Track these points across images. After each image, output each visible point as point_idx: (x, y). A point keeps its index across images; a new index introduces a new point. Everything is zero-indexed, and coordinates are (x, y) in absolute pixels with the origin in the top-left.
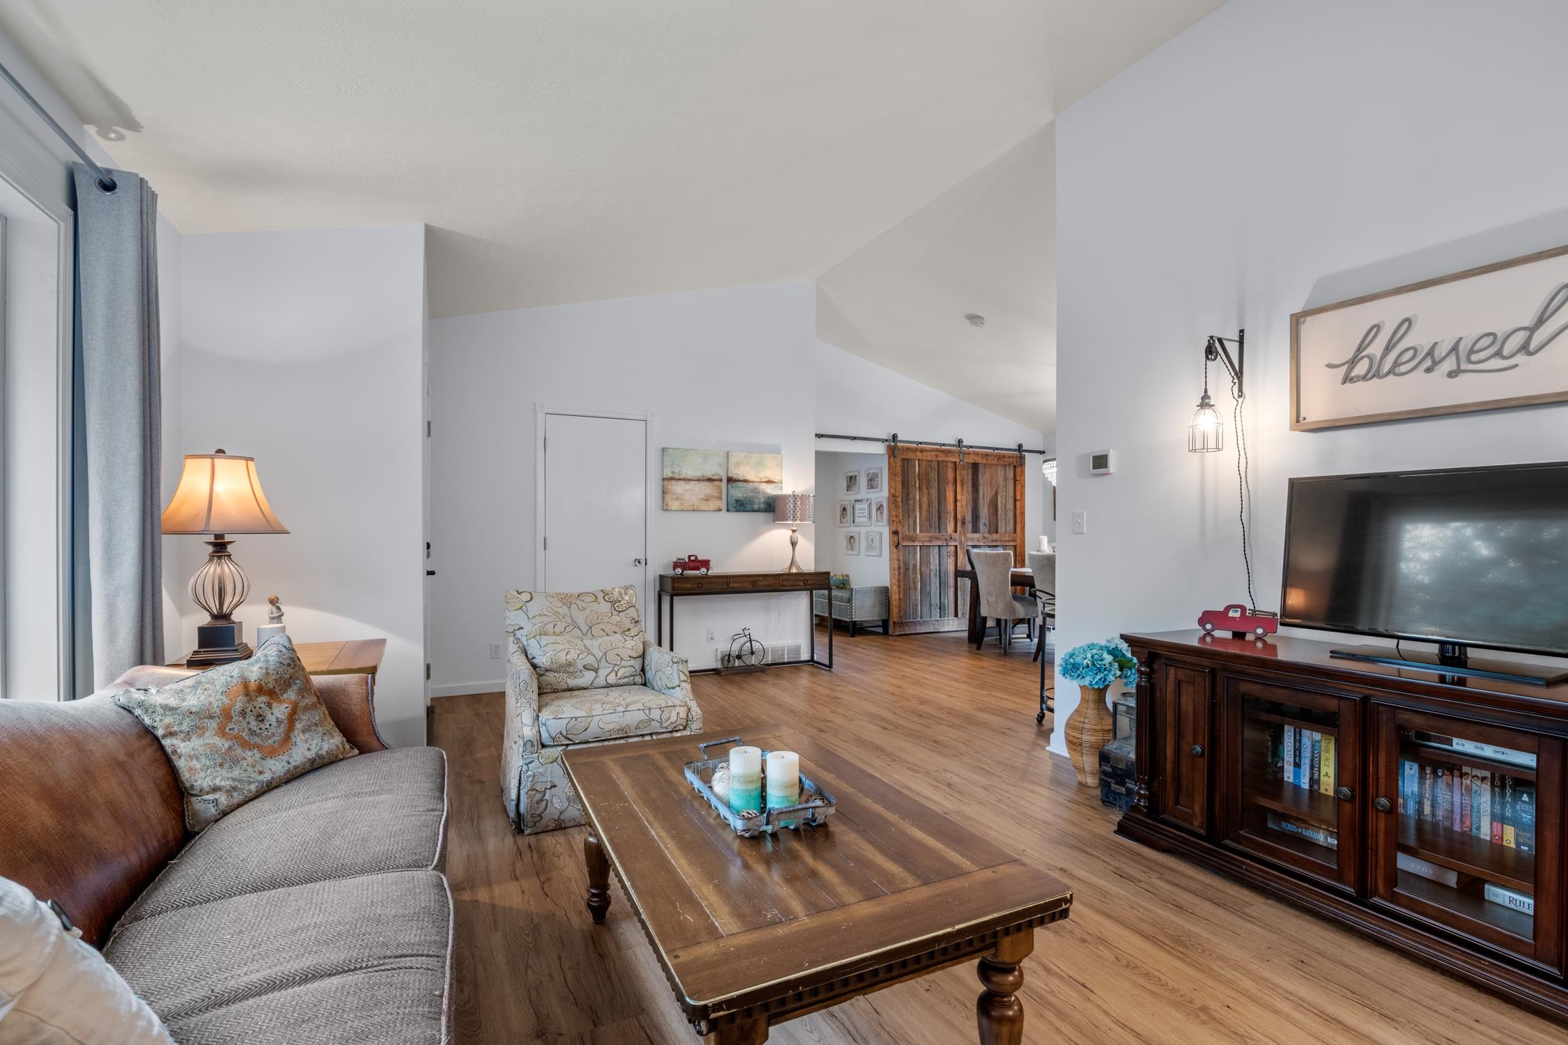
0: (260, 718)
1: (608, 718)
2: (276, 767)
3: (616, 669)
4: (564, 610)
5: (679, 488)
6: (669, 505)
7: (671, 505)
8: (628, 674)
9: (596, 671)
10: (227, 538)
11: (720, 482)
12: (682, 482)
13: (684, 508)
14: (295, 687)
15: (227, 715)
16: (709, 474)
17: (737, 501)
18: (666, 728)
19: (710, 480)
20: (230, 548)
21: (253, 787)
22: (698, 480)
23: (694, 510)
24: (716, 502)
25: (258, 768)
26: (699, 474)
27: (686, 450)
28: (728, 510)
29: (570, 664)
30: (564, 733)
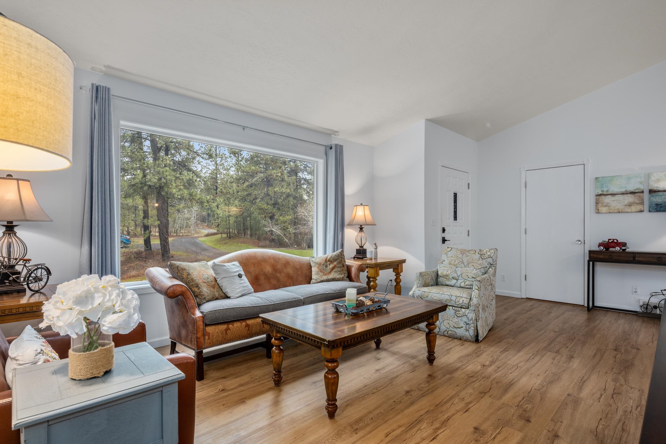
0: (326, 266)
1: (435, 295)
2: (325, 278)
3: (465, 281)
4: (461, 256)
5: (608, 200)
6: (600, 210)
7: (601, 210)
8: (470, 284)
9: (457, 280)
10: (363, 226)
11: (641, 194)
12: (609, 196)
13: (611, 211)
14: (337, 262)
15: (320, 264)
16: (631, 188)
17: (657, 205)
18: (458, 305)
19: (632, 193)
20: (363, 229)
21: (319, 280)
22: (623, 194)
23: (619, 212)
24: (638, 207)
25: (321, 277)
26: (623, 190)
27: (612, 177)
28: (650, 211)
29: (447, 276)
30: (420, 296)
